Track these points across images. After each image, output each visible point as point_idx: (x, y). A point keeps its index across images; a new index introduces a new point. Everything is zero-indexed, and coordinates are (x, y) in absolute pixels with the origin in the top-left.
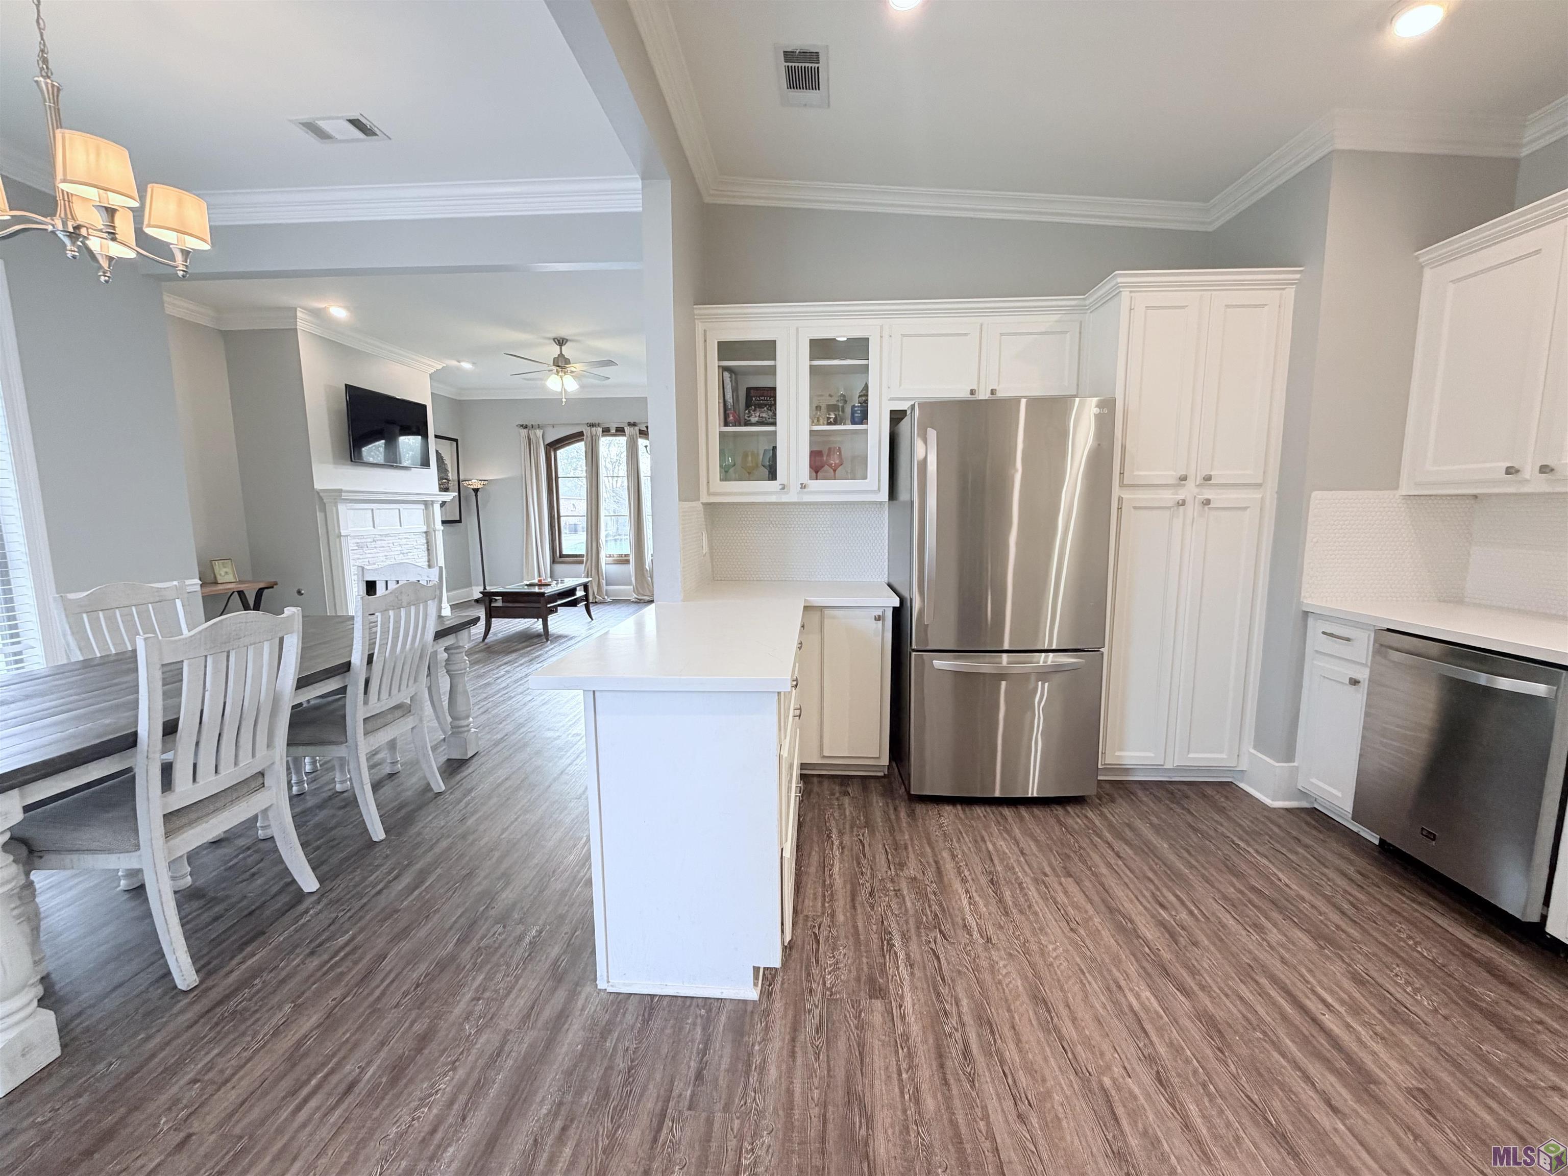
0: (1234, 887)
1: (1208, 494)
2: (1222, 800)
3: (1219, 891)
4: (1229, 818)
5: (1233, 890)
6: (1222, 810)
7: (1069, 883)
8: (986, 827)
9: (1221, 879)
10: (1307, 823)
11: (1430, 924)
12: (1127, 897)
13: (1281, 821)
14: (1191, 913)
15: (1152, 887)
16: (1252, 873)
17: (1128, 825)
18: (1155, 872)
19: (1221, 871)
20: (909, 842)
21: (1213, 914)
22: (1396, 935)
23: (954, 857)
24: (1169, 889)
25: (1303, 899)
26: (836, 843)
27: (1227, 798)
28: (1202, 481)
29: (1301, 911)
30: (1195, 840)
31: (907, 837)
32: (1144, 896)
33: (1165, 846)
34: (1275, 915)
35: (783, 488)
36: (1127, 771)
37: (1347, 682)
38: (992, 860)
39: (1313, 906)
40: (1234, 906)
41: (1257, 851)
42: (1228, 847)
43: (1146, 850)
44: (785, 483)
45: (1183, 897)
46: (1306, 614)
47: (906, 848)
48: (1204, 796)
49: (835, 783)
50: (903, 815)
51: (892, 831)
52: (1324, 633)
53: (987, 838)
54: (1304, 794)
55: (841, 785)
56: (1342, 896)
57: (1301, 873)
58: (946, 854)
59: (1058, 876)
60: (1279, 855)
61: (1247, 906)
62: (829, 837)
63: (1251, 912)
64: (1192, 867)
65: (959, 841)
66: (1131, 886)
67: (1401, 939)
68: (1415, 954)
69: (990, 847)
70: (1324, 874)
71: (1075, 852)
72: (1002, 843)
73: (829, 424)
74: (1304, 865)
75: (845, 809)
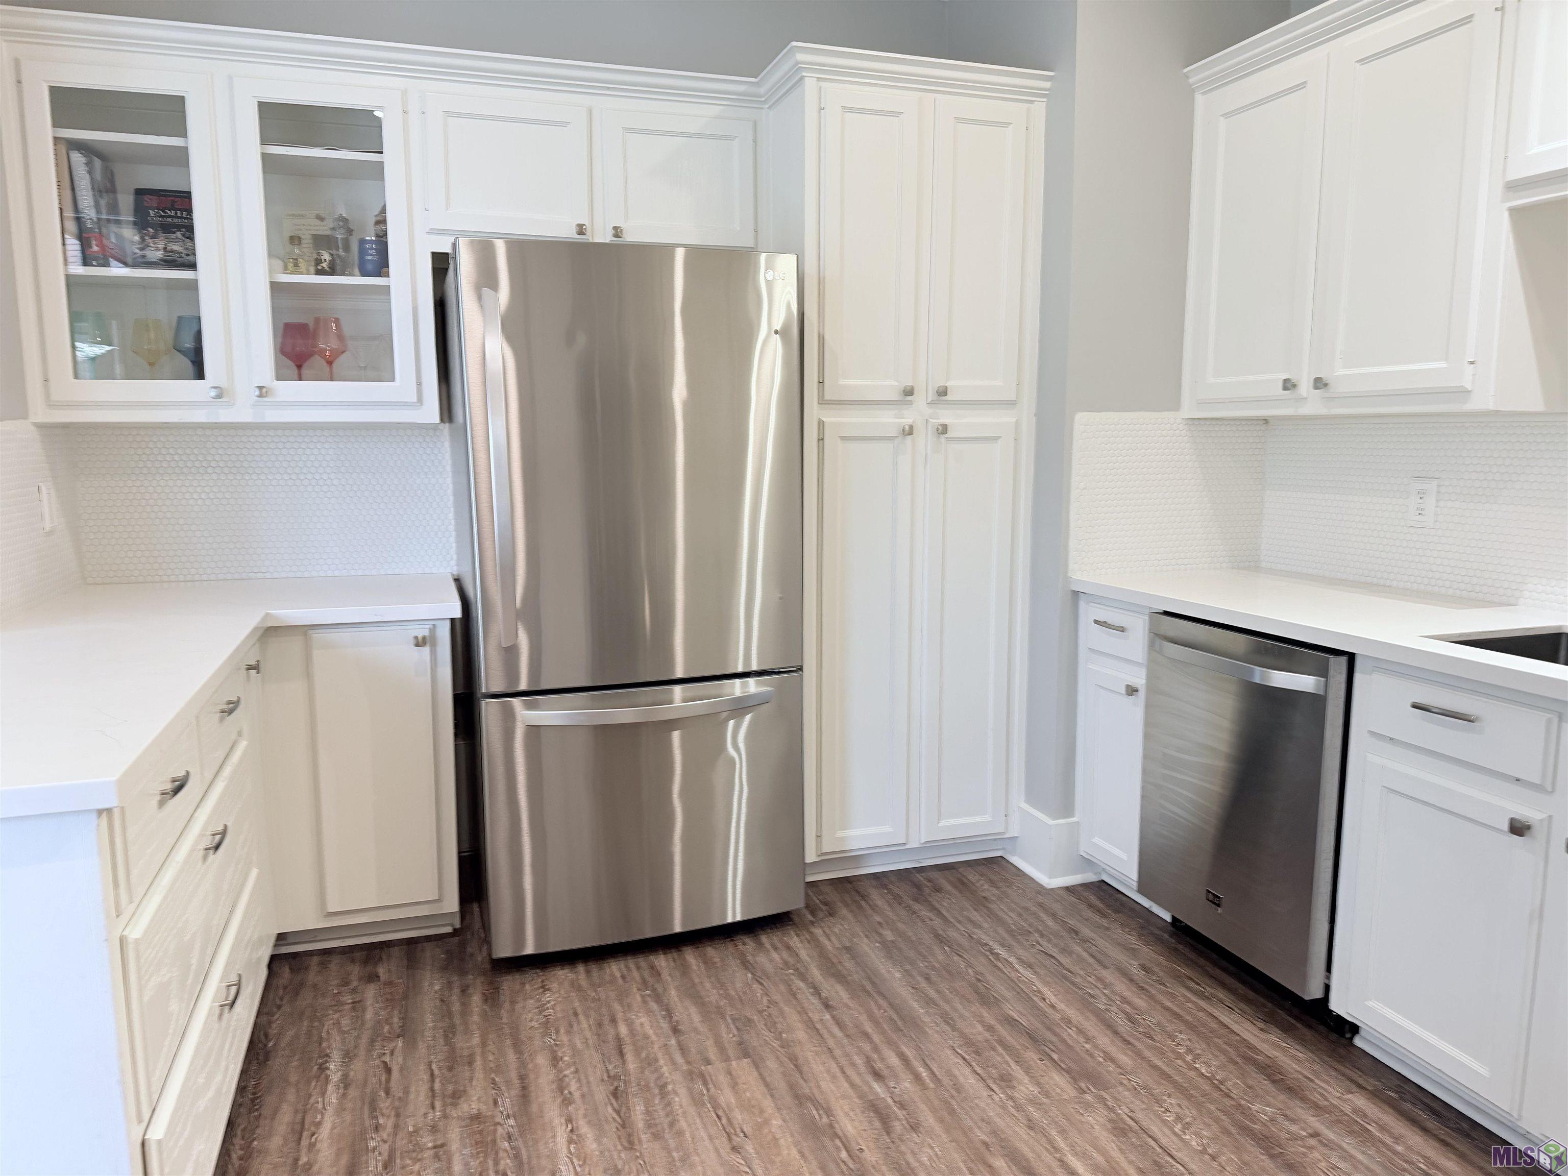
0: (982, 1022)
1: (946, 416)
2: (986, 887)
3: (962, 1034)
4: (991, 914)
5: (980, 1028)
6: (981, 903)
7: (743, 1068)
8: (622, 996)
9: (966, 1014)
10: (1090, 906)
11: (1214, 1025)
12: (828, 1071)
13: (1057, 907)
14: (917, 1078)
15: (867, 1047)
16: (1009, 995)
17: (848, 949)
18: (876, 1023)
19: (968, 1000)
20: (478, 1051)
21: (949, 1073)
22: (1173, 1051)
23: (555, 1060)
24: (890, 1043)
25: (1068, 1022)
26: (335, 1077)
27: (992, 883)
28: (936, 397)
29: (1063, 1041)
30: (941, 958)
31: (476, 1040)
32: (853, 1065)
33: (898, 975)
34: (1031, 1056)
35: (219, 396)
36: (856, 859)
37: (1123, 691)
38: (622, 1054)
39: (1081, 1031)
40: (977, 1053)
41: (1020, 960)
42: (982, 959)
43: (869, 987)
44: (223, 384)
45: (909, 1053)
46: (1076, 594)
47: (471, 1063)
48: (963, 885)
49: (353, 961)
50: (476, 999)
51: (449, 1033)
52: (1096, 622)
53: (619, 1015)
54: (1088, 863)
55: (366, 962)
56: (1119, 1008)
57: (1073, 983)
58: (542, 1060)
59: (727, 1059)
60: (1048, 962)
61: (994, 1049)
62: (322, 1068)
63: (1000, 1057)
64: (929, 1002)
65: (568, 1032)
66: (838, 1052)
67: (1179, 1056)
68: (1192, 1074)
69: (623, 1030)
70: (1099, 979)
71: (760, 1012)
72: (644, 1019)
73: (319, 272)
74: (1076, 969)
75: (364, 1010)
